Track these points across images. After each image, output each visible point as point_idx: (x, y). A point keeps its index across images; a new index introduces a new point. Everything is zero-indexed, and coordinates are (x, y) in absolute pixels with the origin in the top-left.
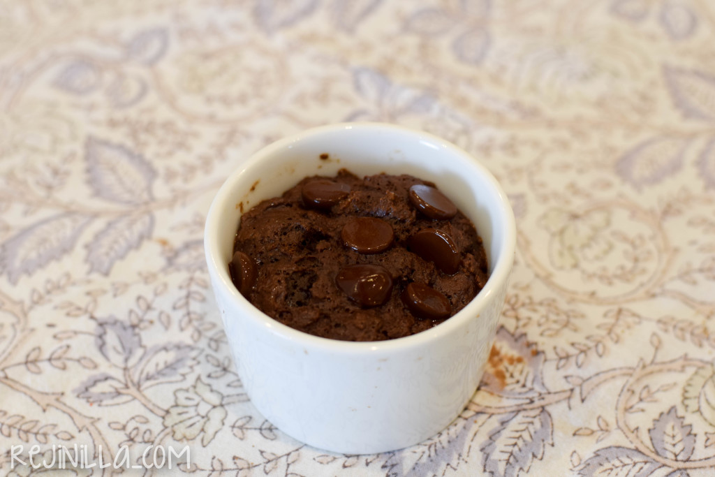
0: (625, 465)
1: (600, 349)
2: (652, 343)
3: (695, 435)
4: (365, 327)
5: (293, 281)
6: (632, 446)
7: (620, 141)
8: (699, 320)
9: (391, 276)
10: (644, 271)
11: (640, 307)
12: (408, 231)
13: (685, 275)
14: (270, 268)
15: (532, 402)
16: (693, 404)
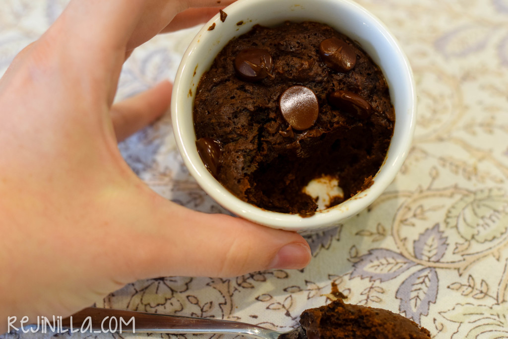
0: (389, 264)
2: (430, 174)
3: (448, 245)
6: (398, 251)
7: (443, 24)
8: (472, 161)
10: (439, 121)
11: (429, 147)
13: (469, 128)
14: (231, 147)
16: (452, 222)
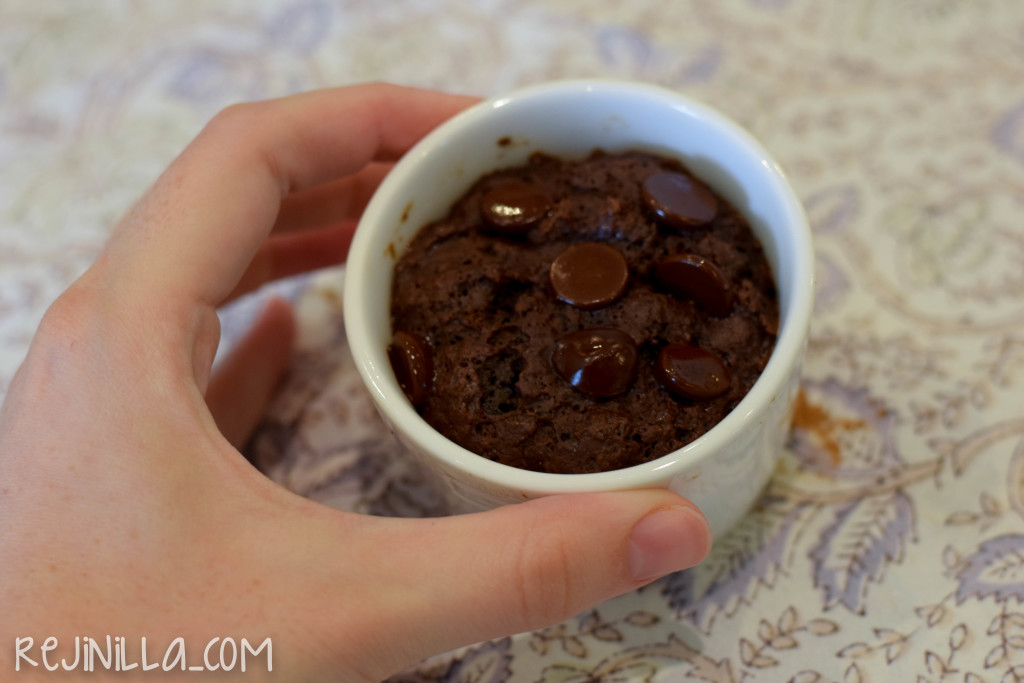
1: (980, 398)
4: (606, 436)
5: (489, 372)
9: (632, 341)
12: (649, 257)
14: (451, 353)
15: (881, 481)
